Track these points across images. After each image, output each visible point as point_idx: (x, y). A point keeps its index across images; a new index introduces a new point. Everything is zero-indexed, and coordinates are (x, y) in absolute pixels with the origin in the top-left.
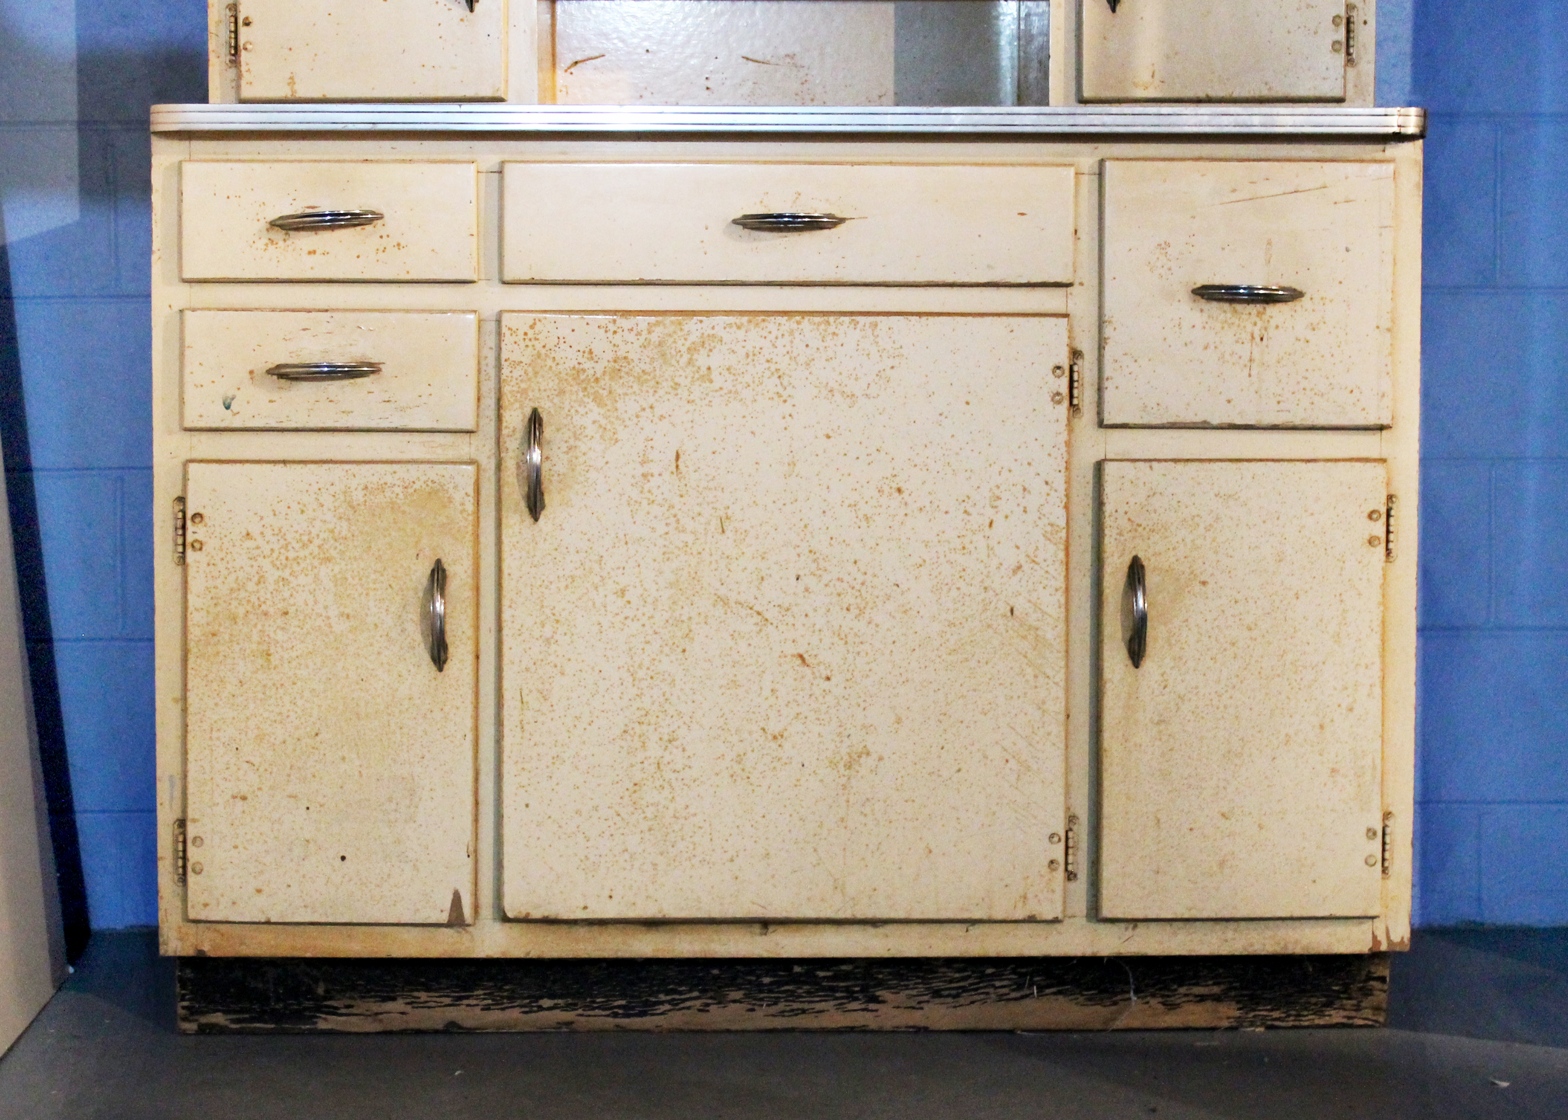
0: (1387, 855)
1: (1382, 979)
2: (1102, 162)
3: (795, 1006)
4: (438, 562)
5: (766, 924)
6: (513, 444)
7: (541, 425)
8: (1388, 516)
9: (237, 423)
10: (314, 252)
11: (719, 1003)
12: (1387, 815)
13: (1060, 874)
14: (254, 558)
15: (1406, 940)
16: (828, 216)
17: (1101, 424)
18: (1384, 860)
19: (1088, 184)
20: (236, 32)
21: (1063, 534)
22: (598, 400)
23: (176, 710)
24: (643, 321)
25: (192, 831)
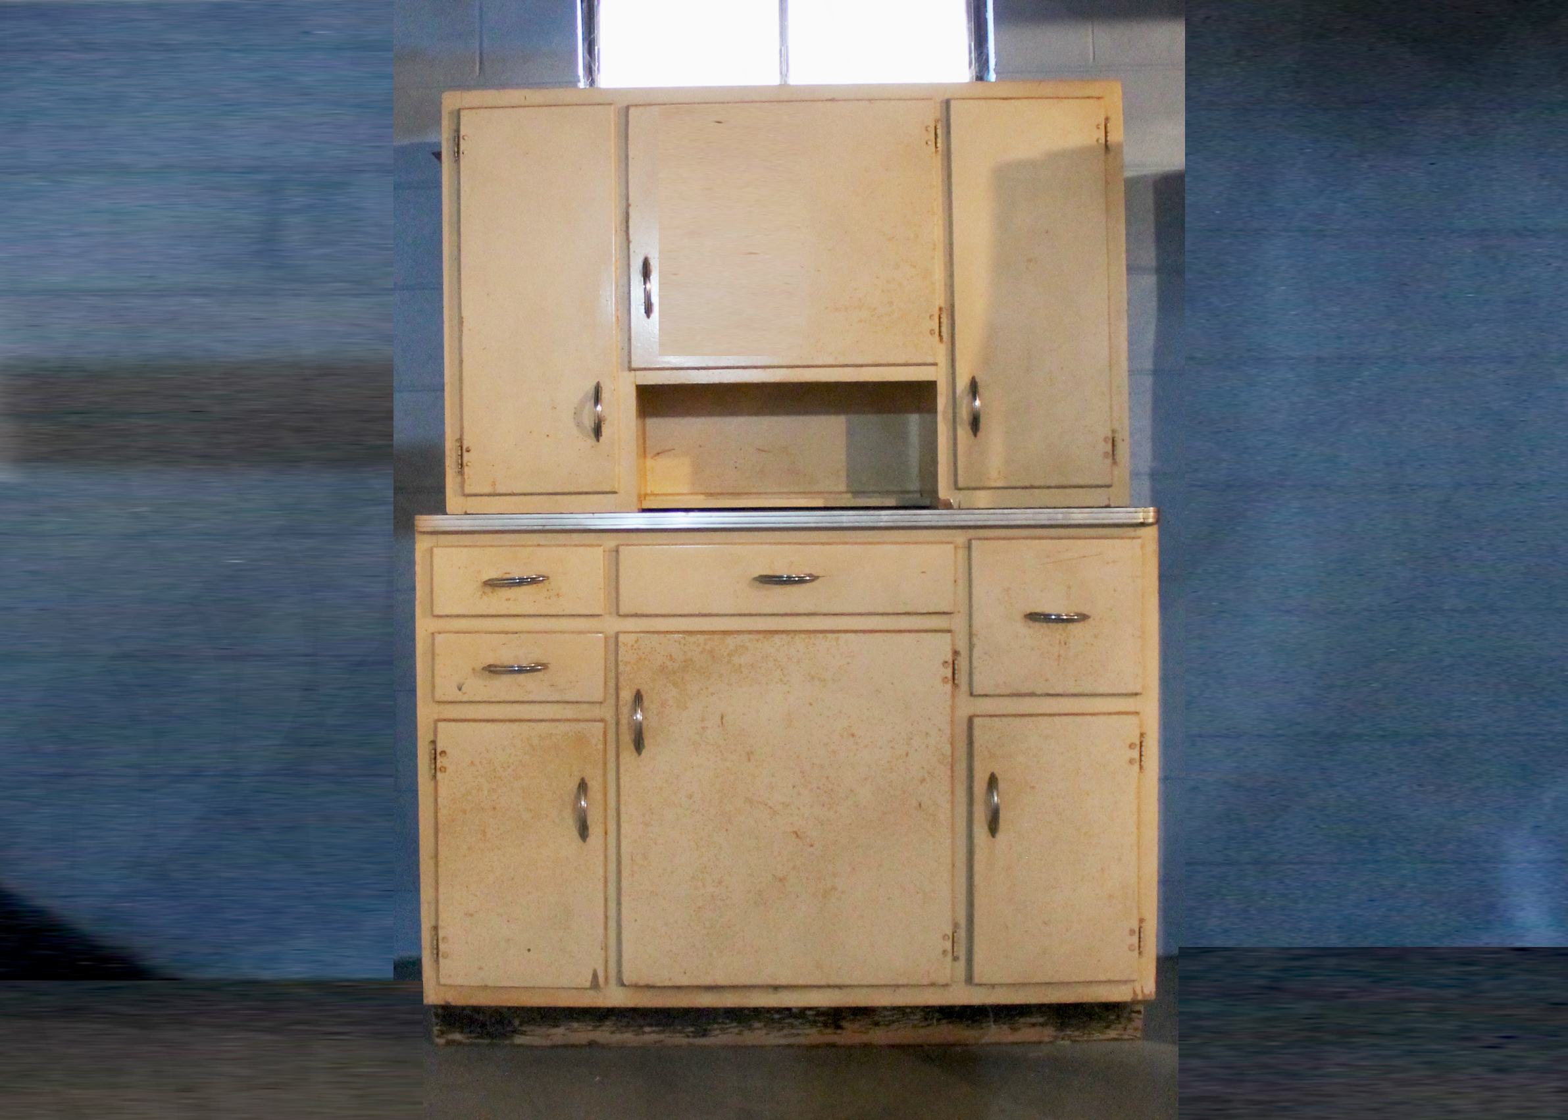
0: (1142, 944)
1: (1139, 1012)
2: (970, 540)
3: (793, 1031)
4: (583, 780)
5: (776, 988)
6: (625, 711)
7: (642, 699)
8: (1141, 746)
9: (465, 699)
10: (509, 599)
11: (749, 1030)
12: (1141, 921)
13: (949, 958)
14: (476, 777)
15: (1153, 993)
16: (810, 575)
17: (971, 694)
18: (1139, 947)
19: (962, 553)
20: (462, 455)
21: (950, 760)
22: (675, 684)
23: (431, 863)
24: (701, 638)
25: (441, 934)
